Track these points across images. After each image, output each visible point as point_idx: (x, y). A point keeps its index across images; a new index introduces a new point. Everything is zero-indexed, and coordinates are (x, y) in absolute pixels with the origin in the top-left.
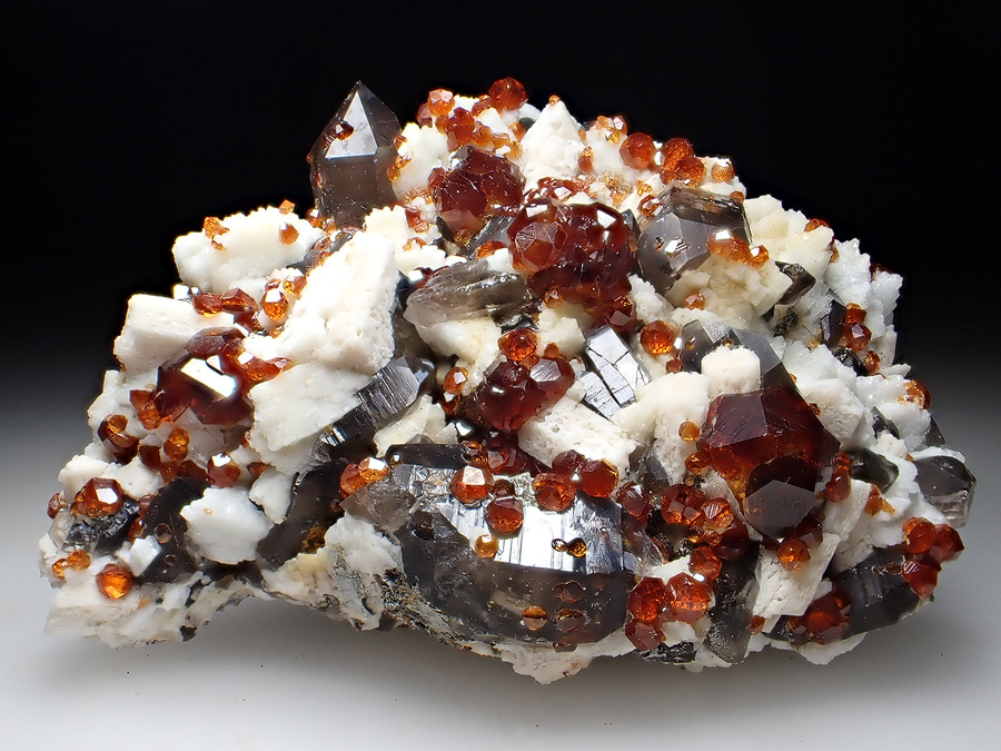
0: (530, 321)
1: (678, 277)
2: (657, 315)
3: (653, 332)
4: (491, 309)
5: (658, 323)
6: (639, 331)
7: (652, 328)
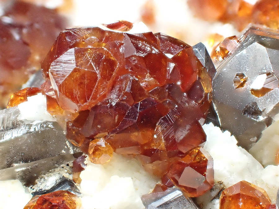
0: (71, 183)
1: (269, 122)
2: (241, 173)
3: (238, 196)
4: (19, 168)
5: (244, 185)
6: (217, 196)
7: (236, 192)
